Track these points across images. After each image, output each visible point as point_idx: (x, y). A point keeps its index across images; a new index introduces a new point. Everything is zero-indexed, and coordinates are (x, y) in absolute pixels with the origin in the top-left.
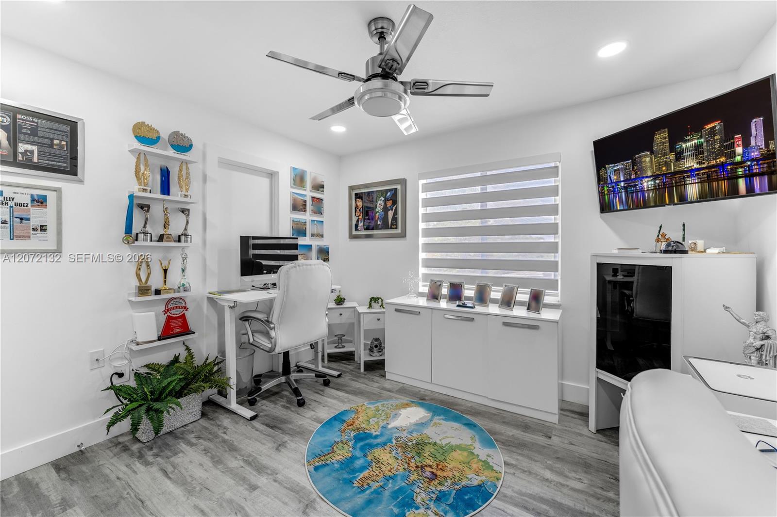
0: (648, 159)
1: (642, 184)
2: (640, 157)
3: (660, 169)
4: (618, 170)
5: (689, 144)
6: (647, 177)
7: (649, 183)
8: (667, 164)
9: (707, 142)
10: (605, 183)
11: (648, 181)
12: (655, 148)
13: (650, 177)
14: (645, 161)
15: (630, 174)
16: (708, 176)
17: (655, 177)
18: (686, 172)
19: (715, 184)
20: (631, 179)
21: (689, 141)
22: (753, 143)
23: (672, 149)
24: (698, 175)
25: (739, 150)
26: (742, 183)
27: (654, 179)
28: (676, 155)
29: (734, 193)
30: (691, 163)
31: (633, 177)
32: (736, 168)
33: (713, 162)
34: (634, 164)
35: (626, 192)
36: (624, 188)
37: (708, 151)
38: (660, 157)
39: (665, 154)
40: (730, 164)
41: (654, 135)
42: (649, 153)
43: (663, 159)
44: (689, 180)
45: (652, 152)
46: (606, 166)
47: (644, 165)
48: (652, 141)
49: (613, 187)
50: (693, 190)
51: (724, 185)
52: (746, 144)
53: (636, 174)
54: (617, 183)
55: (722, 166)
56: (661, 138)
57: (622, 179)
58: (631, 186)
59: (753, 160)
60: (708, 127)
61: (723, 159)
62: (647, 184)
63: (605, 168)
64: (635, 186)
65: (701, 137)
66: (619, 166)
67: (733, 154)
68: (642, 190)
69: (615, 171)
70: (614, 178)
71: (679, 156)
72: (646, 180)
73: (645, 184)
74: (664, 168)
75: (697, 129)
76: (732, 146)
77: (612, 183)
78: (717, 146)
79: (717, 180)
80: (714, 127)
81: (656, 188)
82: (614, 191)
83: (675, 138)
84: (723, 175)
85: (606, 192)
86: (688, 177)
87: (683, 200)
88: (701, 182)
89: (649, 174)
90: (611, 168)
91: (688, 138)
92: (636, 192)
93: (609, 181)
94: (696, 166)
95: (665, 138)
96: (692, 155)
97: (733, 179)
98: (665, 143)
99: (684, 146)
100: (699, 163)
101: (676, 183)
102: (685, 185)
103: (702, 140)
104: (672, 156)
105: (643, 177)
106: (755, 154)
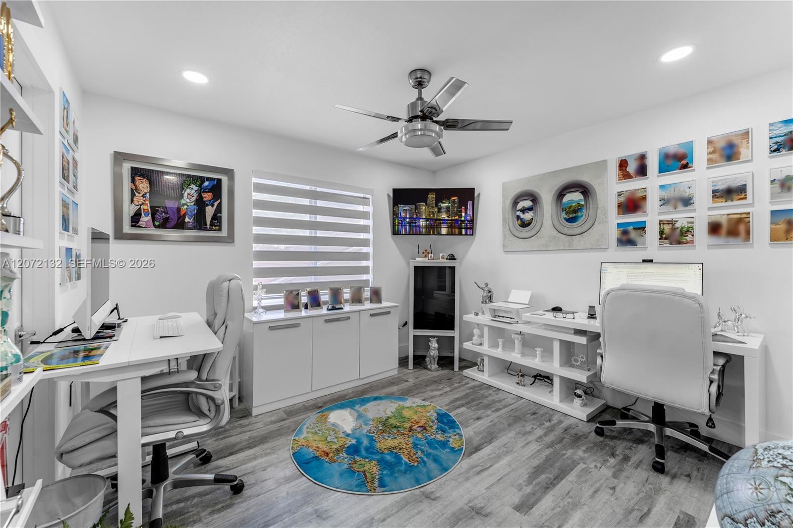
0: (424, 208)
1: (419, 222)
2: (420, 205)
3: (430, 215)
4: (406, 210)
5: (444, 205)
6: (422, 219)
7: (423, 223)
8: (433, 213)
9: (452, 206)
10: (397, 217)
11: (423, 221)
12: (428, 202)
13: (424, 219)
14: (422, 209)
15: (413, 215)
16: (451, 225)
17: (427, 220)
18: (442, 220)
19: (453, 229)
20: (413, 218)
21: (444, 203)
22: (468, 213)
23: (437, 206)
24: (447, 223)
25: (463, 214)
26: (463, 231)
27: (426, 221)
28: (438, 209)
29: (460, 234)
30: (444, 216)
31: (415, 217)
32: (462, 223)
33: (453, 218)
34: (416, 208)
35: (410, 226)
36: (409, 223)
37: (452, 211)
38: (430, 208)
39: (433, 207)
40: (459, 221)
41: (428, 194)
42: (425, 204)
43: (431, 210)
44: (443, 225)
45: (426, 204)
46: (399, 205)
47: (421, 210)
48: (427, 198)
49: (402, 221)
50: (444, 231)
51: (457, 231)
52: (466, 213)
53: (417, 215)
54: (405, 218)
55: (457, 220)
56: (432, 197)
57: (408, 217)
58: (413, 222)
59: (468, 221)
60: (453, 198)
61: (457, 217)
62: (422, 223)
63: (398, 206)
64: (416, 223)
65: (449, 203)
66: (407, 207)
67: (461, 216)
68: (419, 226)
69: (404, 210)
70: (403, 214)
71: (439, 211)
72: (422, 220)
73: (421, 223)
74: (432, 215)
75: (448, 198)
76: (461, 211)
77: (401, 218)
78: (455, 210)
79: (455, 228)
80: (455, 200)
81: (427, 227)
82: (402, 224)
83: (439, 200)
84: (457, 225)
85: (397, 223)
86: (443, 223)
87: (439, 234)
88: (448, 228)
89: (424, 217)
90: (402, 207)
91: (444, 201)
92: (416, 227)
93: (400, 216)
94: (446, 218)
95: (434, 198)
96: (445, 211)
97: (461, 228)
98: (433, 200)
99: (442, 205)
100: (448, 217)
101: (437, 225)
102: (441, 227)
103: (450, 205)
104: (436, 210)
105: (421, 218)
106: (469, 218)
